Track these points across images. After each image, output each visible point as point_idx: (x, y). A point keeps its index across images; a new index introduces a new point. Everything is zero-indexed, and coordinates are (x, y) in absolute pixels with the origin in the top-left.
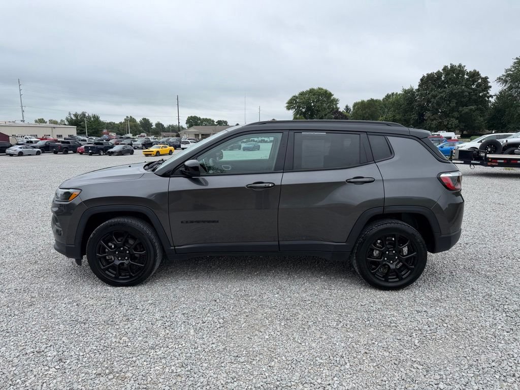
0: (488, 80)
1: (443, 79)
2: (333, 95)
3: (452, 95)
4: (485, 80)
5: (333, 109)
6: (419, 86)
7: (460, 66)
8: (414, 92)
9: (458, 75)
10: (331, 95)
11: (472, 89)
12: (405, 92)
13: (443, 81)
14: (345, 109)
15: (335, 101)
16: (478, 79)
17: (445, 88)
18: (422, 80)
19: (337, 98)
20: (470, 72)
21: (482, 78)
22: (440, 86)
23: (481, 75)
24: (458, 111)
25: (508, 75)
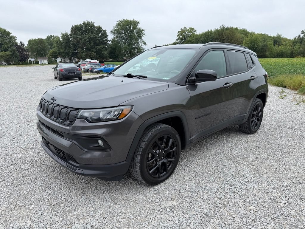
0: (106, 32)
1: (84, 29)
2: (11, 34)
3: (90, 39)
4: (105, 31)
5: (13, 43)
6: (71, 32)
7: (92, 22)
8: (69, 36)
9: (91, 27)
10: (9, 33)
11: (99, 36)
12: (63, 35)
13: (84, 30)
14: (20, 44)
15: (13, 38)
16: (102, 30)
17: (86, 34)
18: (72, 28)
19: (14, 36)
20: (97, 26)
21: (103, 31)
22: (82, 33)
23: (103, 29)
24: (95, 48)
25: (115, 30)
